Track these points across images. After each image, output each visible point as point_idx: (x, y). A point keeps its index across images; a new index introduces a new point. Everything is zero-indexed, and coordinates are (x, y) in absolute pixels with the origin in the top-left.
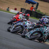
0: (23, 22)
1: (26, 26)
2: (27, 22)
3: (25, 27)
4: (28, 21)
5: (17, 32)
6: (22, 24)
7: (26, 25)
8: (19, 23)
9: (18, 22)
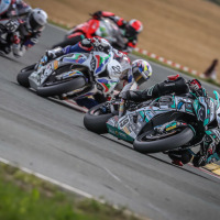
0: (95, 53)
1: (105, 74)
2: (111, 53)
3: (100, 75)
4: (116, 51)
5: (65, 95)
6: (87, 63)
7: (103, 69)
8: (75, 56)
9: (70, 51)
